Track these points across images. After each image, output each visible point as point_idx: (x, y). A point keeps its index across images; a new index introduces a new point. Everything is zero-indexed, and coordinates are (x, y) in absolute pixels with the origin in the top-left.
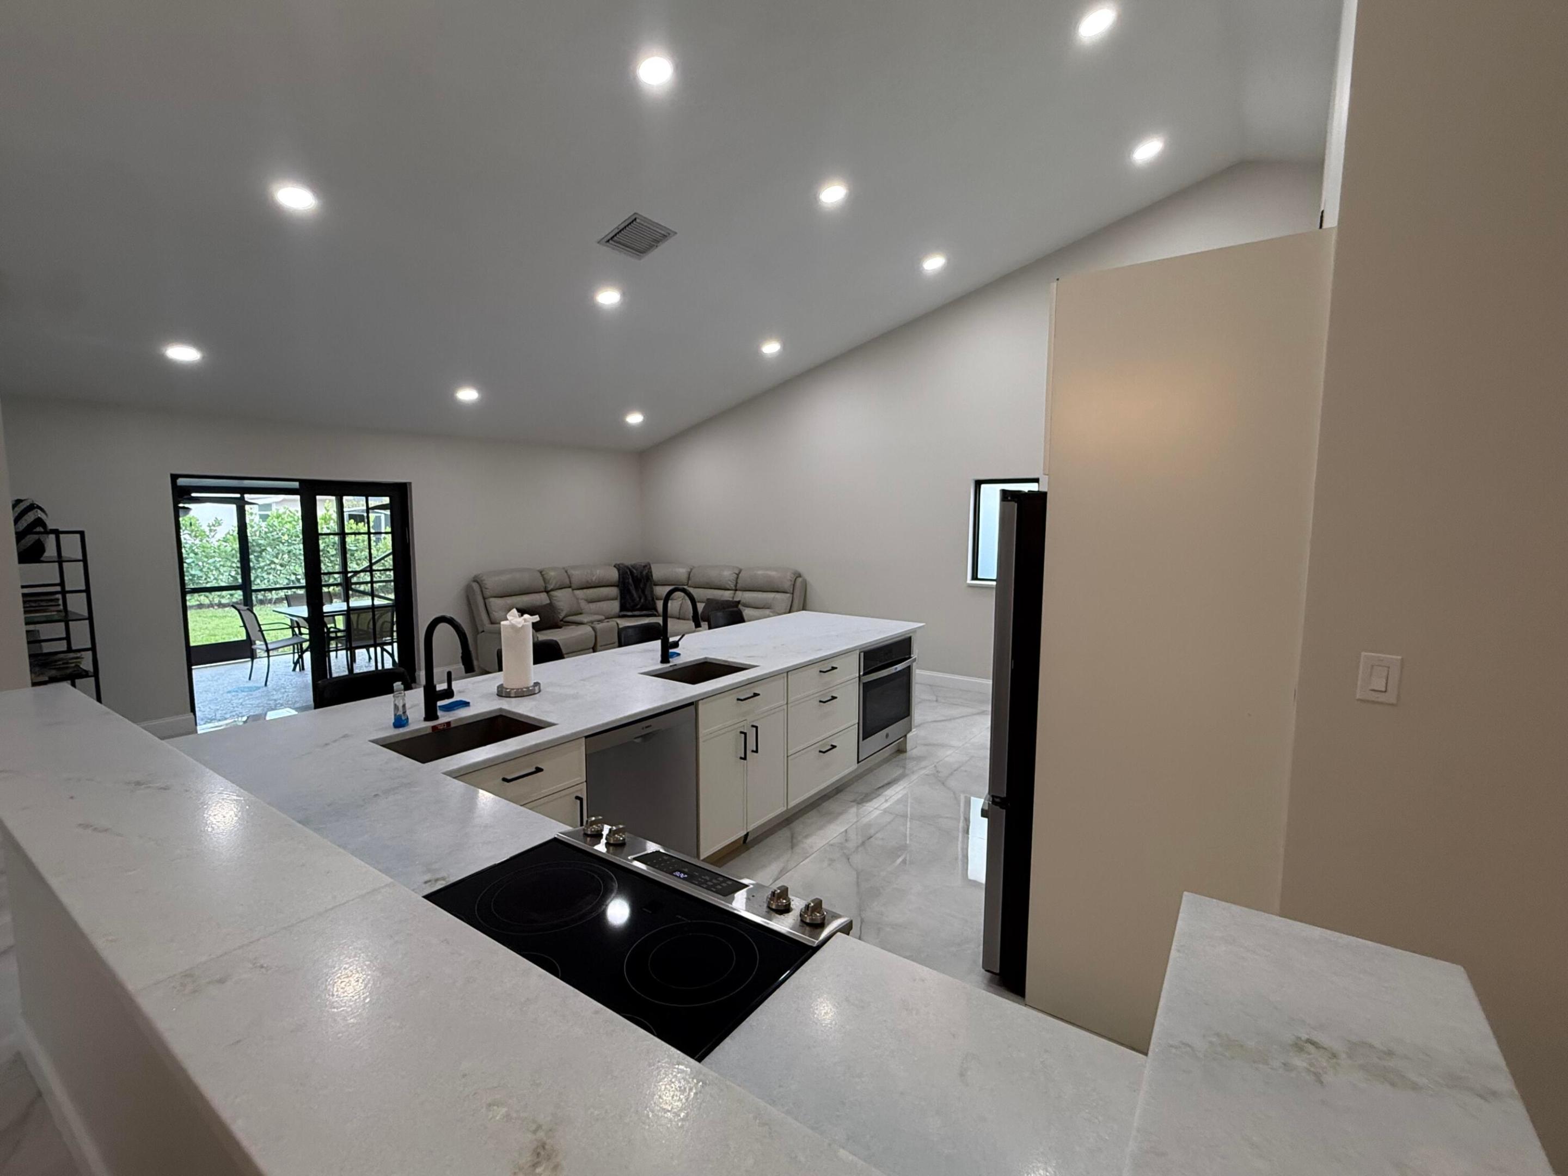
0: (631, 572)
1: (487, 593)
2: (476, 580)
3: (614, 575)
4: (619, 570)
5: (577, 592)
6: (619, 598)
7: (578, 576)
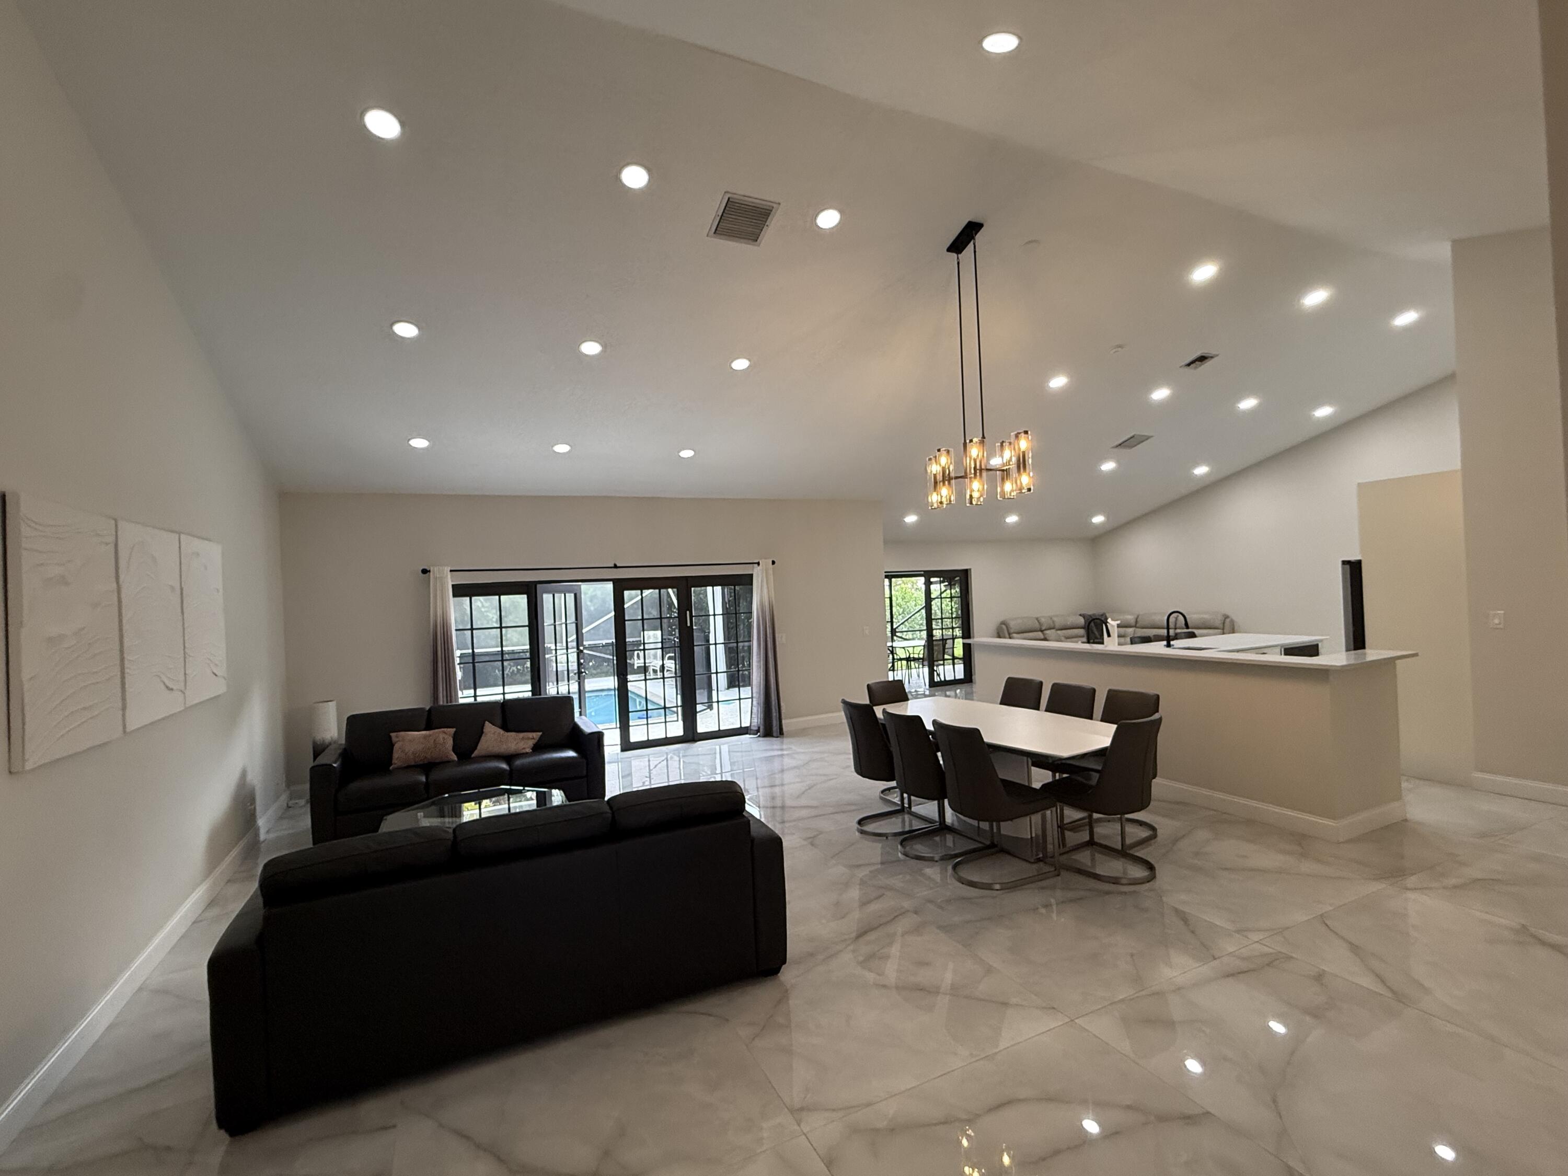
1: (1012, 631)
2: (1003, 623)
3: (1081, 621)
4: (1084, 618)
5: (1059, 632)
6: (1085, 635)
7: (1059, 622)
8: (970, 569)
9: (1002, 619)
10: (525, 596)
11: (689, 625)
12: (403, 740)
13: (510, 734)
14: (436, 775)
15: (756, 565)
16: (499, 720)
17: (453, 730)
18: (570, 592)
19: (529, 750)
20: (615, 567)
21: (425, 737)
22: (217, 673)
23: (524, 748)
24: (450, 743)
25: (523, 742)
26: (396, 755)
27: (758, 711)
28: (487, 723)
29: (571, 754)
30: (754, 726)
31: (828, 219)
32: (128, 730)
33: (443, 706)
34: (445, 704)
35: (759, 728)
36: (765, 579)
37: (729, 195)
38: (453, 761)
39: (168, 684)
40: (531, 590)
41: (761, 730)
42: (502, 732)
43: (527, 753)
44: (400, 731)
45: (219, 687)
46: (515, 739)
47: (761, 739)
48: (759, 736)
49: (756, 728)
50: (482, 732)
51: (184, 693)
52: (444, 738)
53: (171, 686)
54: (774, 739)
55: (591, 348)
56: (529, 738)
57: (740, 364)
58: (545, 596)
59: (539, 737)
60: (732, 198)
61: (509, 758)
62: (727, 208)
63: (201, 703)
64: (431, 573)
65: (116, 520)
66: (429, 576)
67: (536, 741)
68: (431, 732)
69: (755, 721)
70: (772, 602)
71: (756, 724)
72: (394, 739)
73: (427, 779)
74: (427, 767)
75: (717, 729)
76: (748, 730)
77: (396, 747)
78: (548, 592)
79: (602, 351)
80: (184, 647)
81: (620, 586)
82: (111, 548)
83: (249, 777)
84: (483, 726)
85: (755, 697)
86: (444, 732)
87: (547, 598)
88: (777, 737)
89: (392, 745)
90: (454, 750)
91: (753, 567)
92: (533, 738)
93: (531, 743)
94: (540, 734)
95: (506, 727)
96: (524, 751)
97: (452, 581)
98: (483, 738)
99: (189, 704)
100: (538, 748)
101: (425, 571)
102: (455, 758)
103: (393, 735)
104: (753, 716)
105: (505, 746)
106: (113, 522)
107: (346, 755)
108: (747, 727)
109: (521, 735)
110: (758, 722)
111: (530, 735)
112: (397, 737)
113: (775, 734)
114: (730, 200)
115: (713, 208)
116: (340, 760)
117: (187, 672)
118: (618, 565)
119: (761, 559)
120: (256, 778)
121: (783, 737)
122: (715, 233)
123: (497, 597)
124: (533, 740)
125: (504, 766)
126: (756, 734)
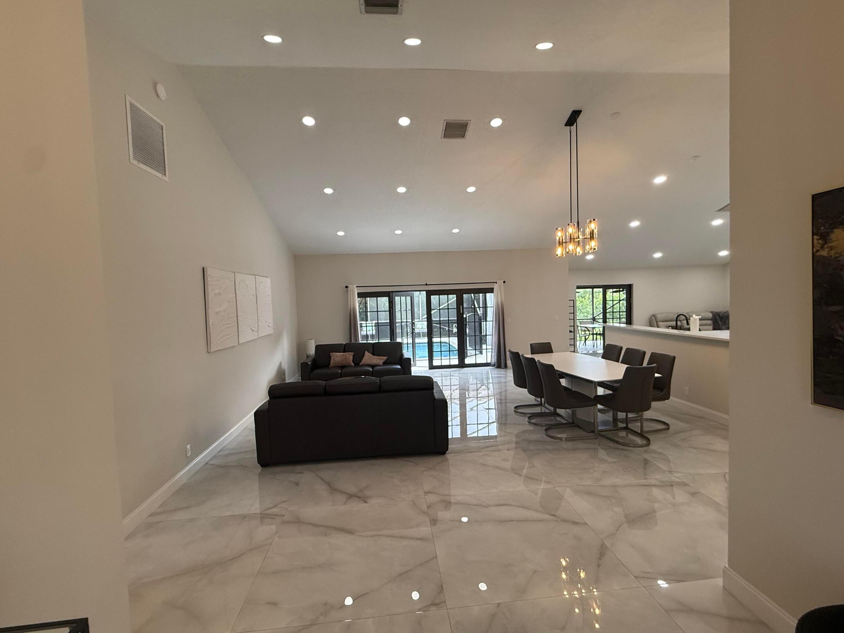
0: (719, 315)
1: (658, 320)
2: (653, 316)
3: (710, 315)
4: (712, 314)
6: (712, 324)
8: (633, 284)
9: (652, 314)
10: (387, 298)
11: (461, 312)
12: (334, 356)
13: (375, 356)
14: (345, 370)
15: (496, 283)
16: (371, 350)
17: (353, 353)
18: (408, 296)
19: (381, 364)
20: (426, 285)
21: (342, 355)
22: (270, 326)
23: (379, 363)
24: (351, 358)
25: (379, 360)
26: (332, 361)
27: (495, 355)
28: (366, 351)
29: (399, 367)
30: (492, 363)
31: (496, 123)
32: (240, 343)
33: (353, 343)
34: (354, 342)
35: (495, 364)
36: (499, 291)
37: (446, 121)
38: (352, 366)
39: (252, 329)
40: (390, 295)
41: (496, 365)
42: (371, 355)
43: (380, 365)
44: (333, 352)
45: (270, 331)
46: (376, 359)
47: (496, 369)
48: (495, 368)
49: (494, 364)
50: (364, 355)
51: (258, 332)
52: (349, 356)
53: (253, 329)
54: (502, 369)
55: (402, 190)
56: (381, 359)
57: (471, 189)
58: (396, 298)
59: (386, 359)
60: (448, 122)
61: (373, 366)
62: (447, 127)
63: (262, 337)
64: (349, 288)
65: (234, 273)
66: (348, 289)
67: (385, 360)
68: (345, 353)
69: (493, 360)
70: (503, 302)
71: (493, 362)
72: (331, 355)
73: (341, 371)
74: (343, 367)
75: (475, 363)
76: (489, 364)
77: (332, 358)
78: (398, 296)
79: (407, 191)
80: (258, 316)
81: (429, 294)
82: (233, 282)
83: (283, 365)
84: (365, 352)
85: (493, 349)
86: (349, 354)
87: (397, 299)
88: (503, 369)
89: (330, 358)
90: (353, 362)
91: (494, 285)
92: (384, 359)
93: (382, 361)
94: (387, 357)
95: (374, 354)
96: (379, 364)
97: (357, 291)
98: (364, 358)
99: (260, 336)
100: (385, 363)
101: (347, 287)
102: (353, 365)
103: (331, 353)
104: (492, 358)
105: (372, 361)
106: (234, 274)
107: (314, 361)
108: (489, 363)
109: (379, 357)
110: (495, 361)
111: (382, 357)
112: (332, 354)
113: (502, 367)
114: (447, 123)
115: (441, 128)
116: (311, 362)
117: (259, 325)
118: (428, 284)
119: (498, 280)
120: (285, 366)
121: (507, 369)
122: (444, 137)
123: (376, 298)
124: (384, 360)
125: (371, 369)
126: (494, 367)
